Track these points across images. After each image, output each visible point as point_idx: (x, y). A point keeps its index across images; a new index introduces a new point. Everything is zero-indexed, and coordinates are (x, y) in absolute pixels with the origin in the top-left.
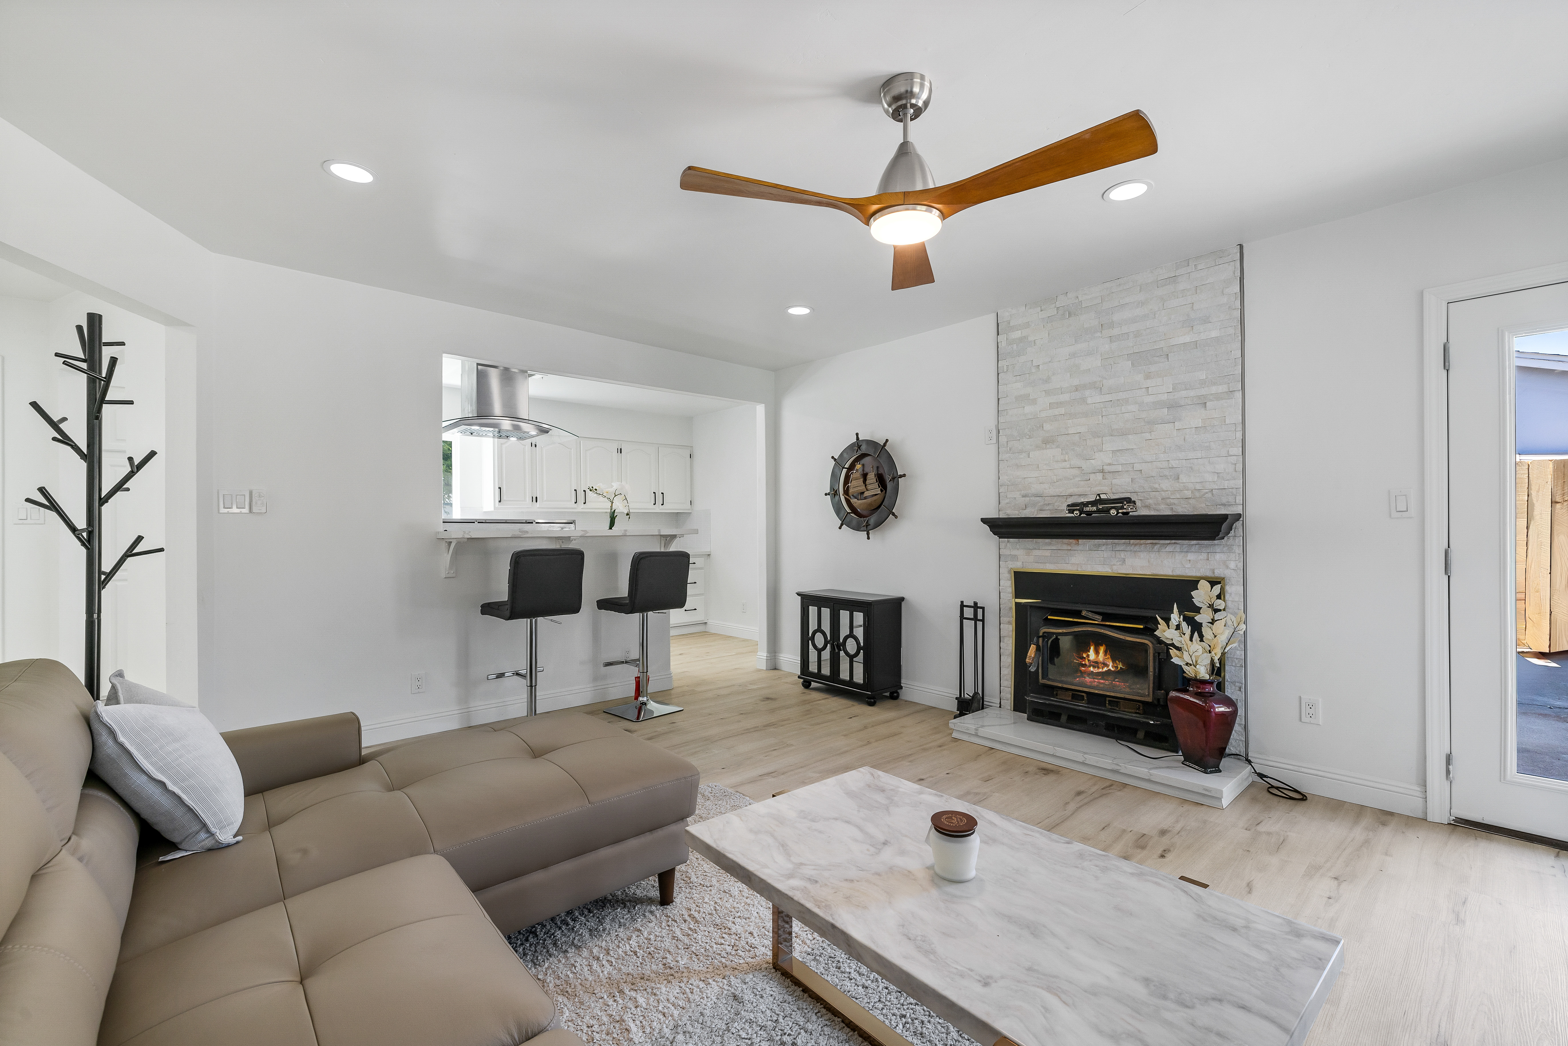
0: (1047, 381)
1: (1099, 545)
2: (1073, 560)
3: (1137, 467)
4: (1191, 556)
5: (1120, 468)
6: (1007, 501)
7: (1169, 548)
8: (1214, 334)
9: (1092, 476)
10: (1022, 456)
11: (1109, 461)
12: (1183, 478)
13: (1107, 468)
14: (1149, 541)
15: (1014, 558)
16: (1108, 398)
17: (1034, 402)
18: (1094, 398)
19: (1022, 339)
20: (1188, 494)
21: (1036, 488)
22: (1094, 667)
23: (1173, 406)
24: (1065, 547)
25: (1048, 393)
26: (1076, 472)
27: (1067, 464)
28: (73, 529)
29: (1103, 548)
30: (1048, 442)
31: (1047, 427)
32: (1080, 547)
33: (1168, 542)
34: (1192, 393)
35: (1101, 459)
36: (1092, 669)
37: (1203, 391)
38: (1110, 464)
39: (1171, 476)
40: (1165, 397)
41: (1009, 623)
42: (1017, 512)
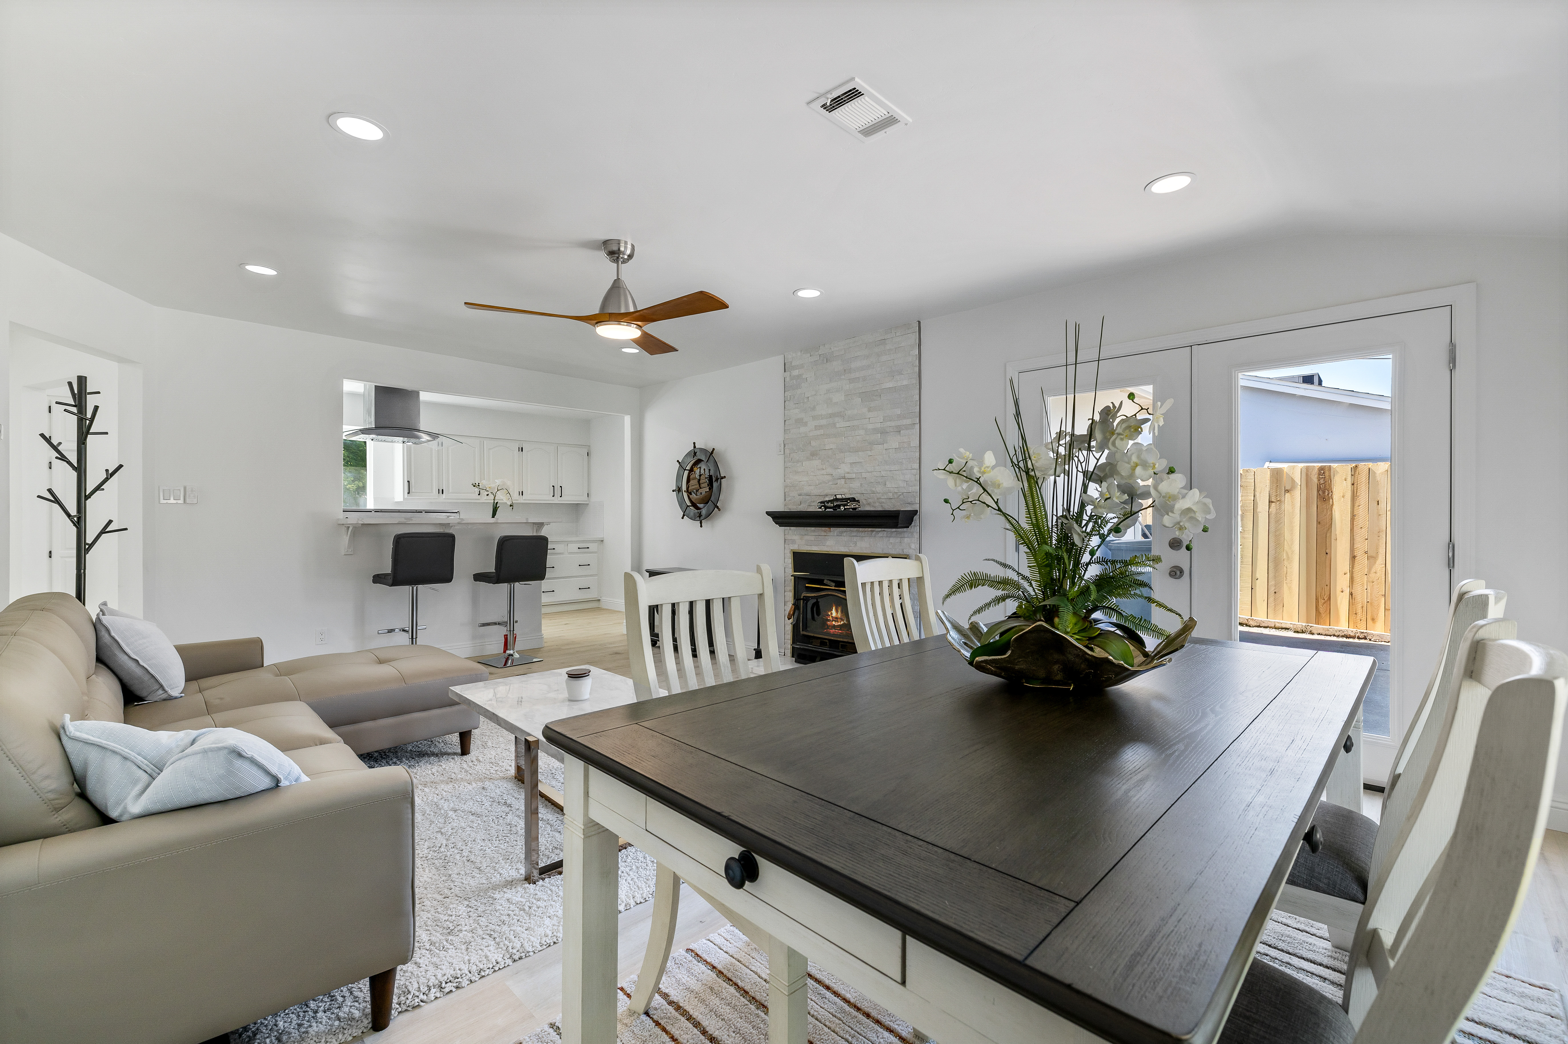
0: (814, 409)
1: (842, 532)
2: (828, 543)
3: (864, 475)
4: (892, 540)
5: (854, 476)
6: (790, 498)
7: (880, 534)
8: (905, 383)
9: (839, 481)
10: (798, 465)
11: (847, 470)
12: (888, 485)
13: (847, 476)
14: (870, 529)
15: (793, 542)
16: (848, 424)
17: (806, 424)
18: (840, 424)
19: (799, 376)
20: (890, 495)
21: (807, 489)
23: (883, 432)
24: (823, 533)
25: (814, 418)
26: (829, 478)
27: (824, 472)
28: (69, 515)
29: (845, 534)
30: (814, 454)
31: (813, 443)
32: (831, 534)
33: (880, 529)
34: (893, 424)
35: (844, 469)
37: (899, 423)
38: (848, 473)
39: (882, 482)
40: (879, 425)
41: (790, 591)
42: (795, 507)
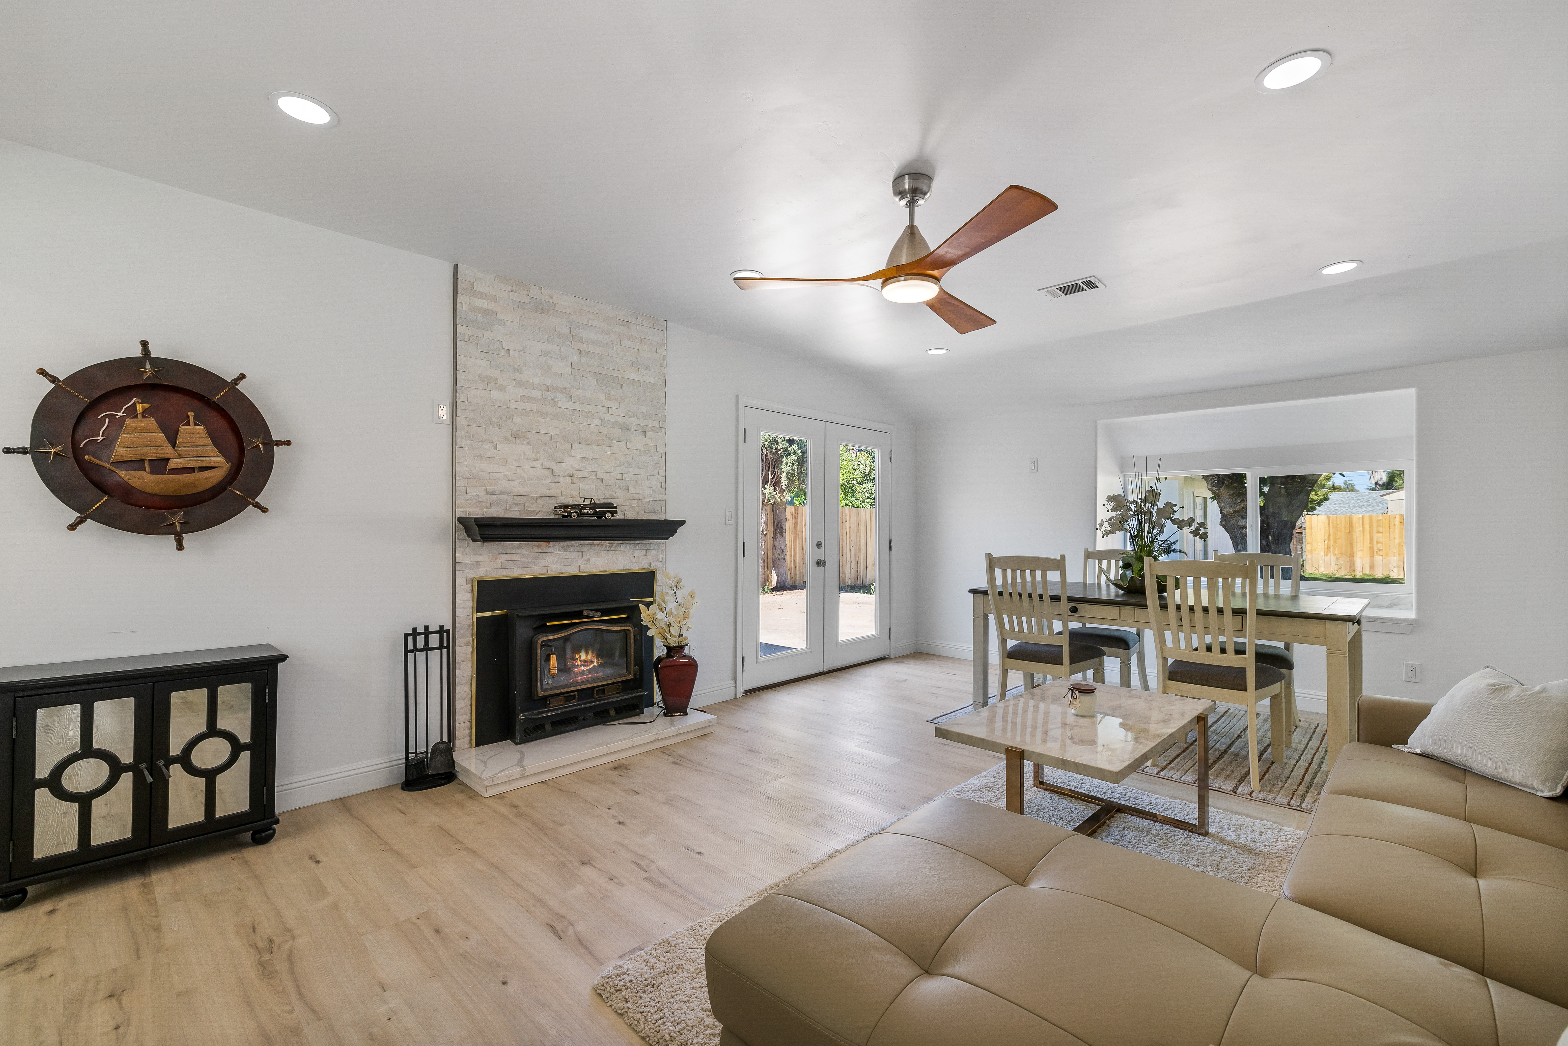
0: (518, 370)
1: (568, 547)
2: (542, 563)
3: (600, 475)
4: (636, 553)
5: (586, 474)
6: (467, 497)
7: (622, 547)
8: (652, 380)
9: (562, 479)
10: (486, 447)
11: (577, 466)
12: (632, 490)
13: (576, 473)
14: (607, 542)
15: (475, 565)
16: (577, 406)
17: (503, 388)
18: (565, 404)
20: (634, 502)
21: (504, 485)
22: (584, 666)
23: (626, 428)
24: (536, 550)
25: (519, 383)
26: (546, 473)
27: (538, 464)
29: (572, 549)
30: (517, 436)
31: (517, 420)
32: (551, 550)
33: (621, 542)
34: (637, 422)
35: (570, 463)
36: (582, 668)
37: (644, 423)
38: (578, 470)
39: (623, 486)
40: (620, 419)
41: (467, 644)
42: (480, 511)
